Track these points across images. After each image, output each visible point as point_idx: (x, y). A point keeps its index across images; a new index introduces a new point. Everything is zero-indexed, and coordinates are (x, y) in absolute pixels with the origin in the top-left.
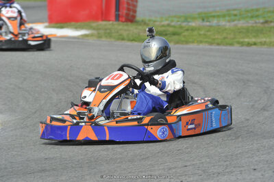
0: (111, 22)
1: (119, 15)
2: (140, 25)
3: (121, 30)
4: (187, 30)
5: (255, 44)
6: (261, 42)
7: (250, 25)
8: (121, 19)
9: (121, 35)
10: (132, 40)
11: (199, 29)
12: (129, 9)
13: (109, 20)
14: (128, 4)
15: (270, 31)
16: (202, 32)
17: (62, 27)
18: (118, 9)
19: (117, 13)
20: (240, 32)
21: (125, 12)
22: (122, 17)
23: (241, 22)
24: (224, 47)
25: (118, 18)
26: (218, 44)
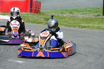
0: (28, 13)
1: (32, 9)
2: (41, 15)
3: (30, 17)
4: (60, 18)
5: (85, 27)
6: (88, 26)
7: (90, 17)
8: (32, 11)
9: (29, 20)
10: (33, 23)
11: (65, 18)
12: (36, 7)
13: (27, 12)
14: (36, 5)
15: (96, 20)
16: (66, 20)
17: (4, 15)
18: (31, 7)
19: (31, 9)
20: (83, 20)
21: (35, 8)
22: (33, 11)
23: (87, 15)
24: (71, 28)
25: (31, 11)
26: (69, 26)
